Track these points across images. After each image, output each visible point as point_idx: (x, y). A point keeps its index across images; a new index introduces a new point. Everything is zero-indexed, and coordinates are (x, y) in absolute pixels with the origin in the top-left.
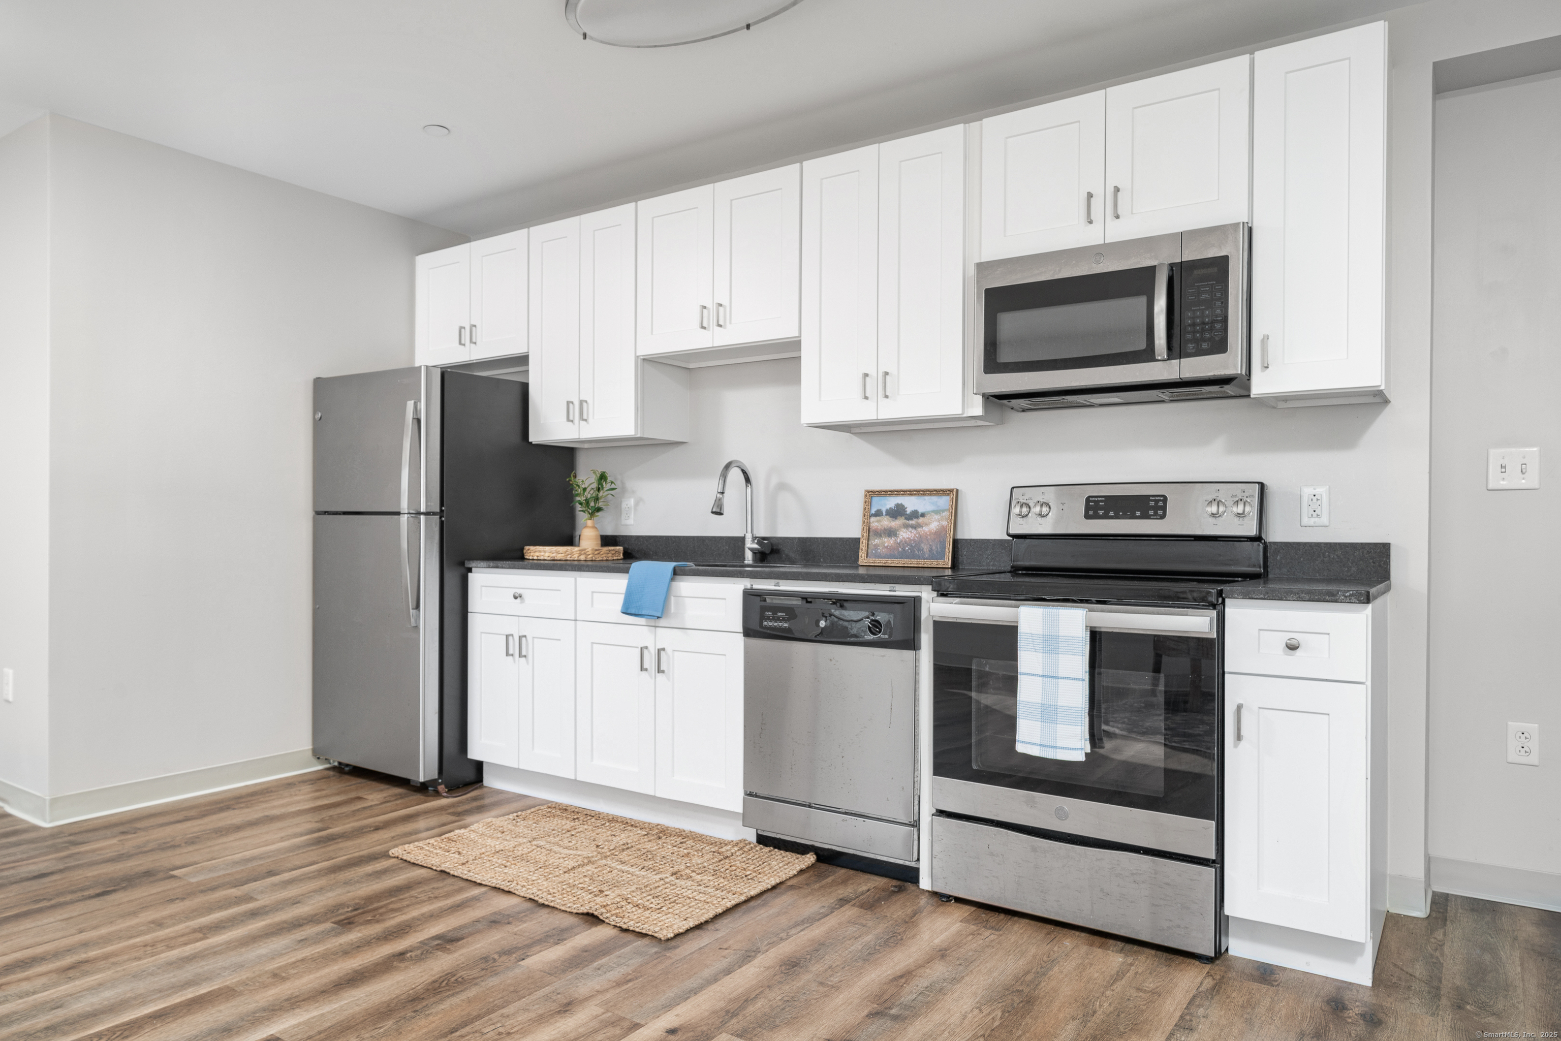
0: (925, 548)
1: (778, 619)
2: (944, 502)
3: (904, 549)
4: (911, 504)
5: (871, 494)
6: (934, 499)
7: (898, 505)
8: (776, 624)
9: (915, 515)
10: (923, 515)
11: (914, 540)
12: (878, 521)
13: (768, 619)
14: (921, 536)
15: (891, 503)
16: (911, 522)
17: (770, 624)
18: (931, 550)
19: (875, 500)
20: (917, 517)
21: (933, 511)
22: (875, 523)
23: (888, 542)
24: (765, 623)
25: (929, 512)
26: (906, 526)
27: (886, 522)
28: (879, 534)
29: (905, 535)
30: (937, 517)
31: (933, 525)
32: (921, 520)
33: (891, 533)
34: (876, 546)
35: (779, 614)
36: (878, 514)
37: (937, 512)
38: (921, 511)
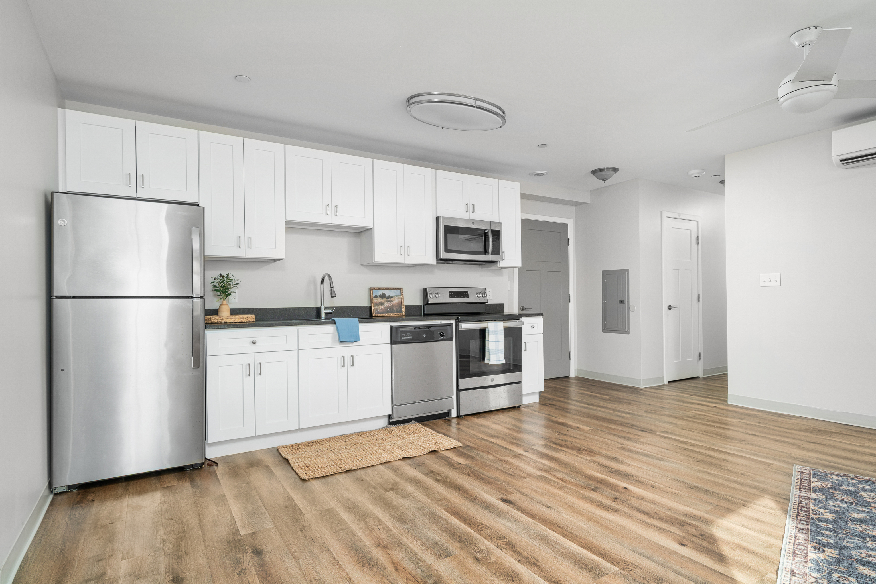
0: (395, 309)
1: (408, 336)
2: (398, 292)
3: (387, 309)
4: (388, 293)
5: (371, 290)
6: (395, 291)
7: (383, 293)
8: (407, 338)
9: (389, 297)
10: (392, 297)
11: (390, 306)
12: (376, 299)
13: (404, 336)
14: (392, 305)
15: (380, 292)
16: (388, 300)
17: (405, 338)
18: (397, 310)
19: (374, 291)
20: (390, 298)
21: (395, 296)
22: (376, 300)
23: (382, 307)
24: (403, 338)
25: (394, 296)
26: (387, 301)
27: (379, 300)
28: (377, 304)
29: (387, 304)
30: (397, 298)
31: (396, 301)
32: (392, 299)
33: (382, 304)
34: (377, 309)
35: (408, 334)
36: (376, 297)
37: (397, 296)
38: (391, 295)
